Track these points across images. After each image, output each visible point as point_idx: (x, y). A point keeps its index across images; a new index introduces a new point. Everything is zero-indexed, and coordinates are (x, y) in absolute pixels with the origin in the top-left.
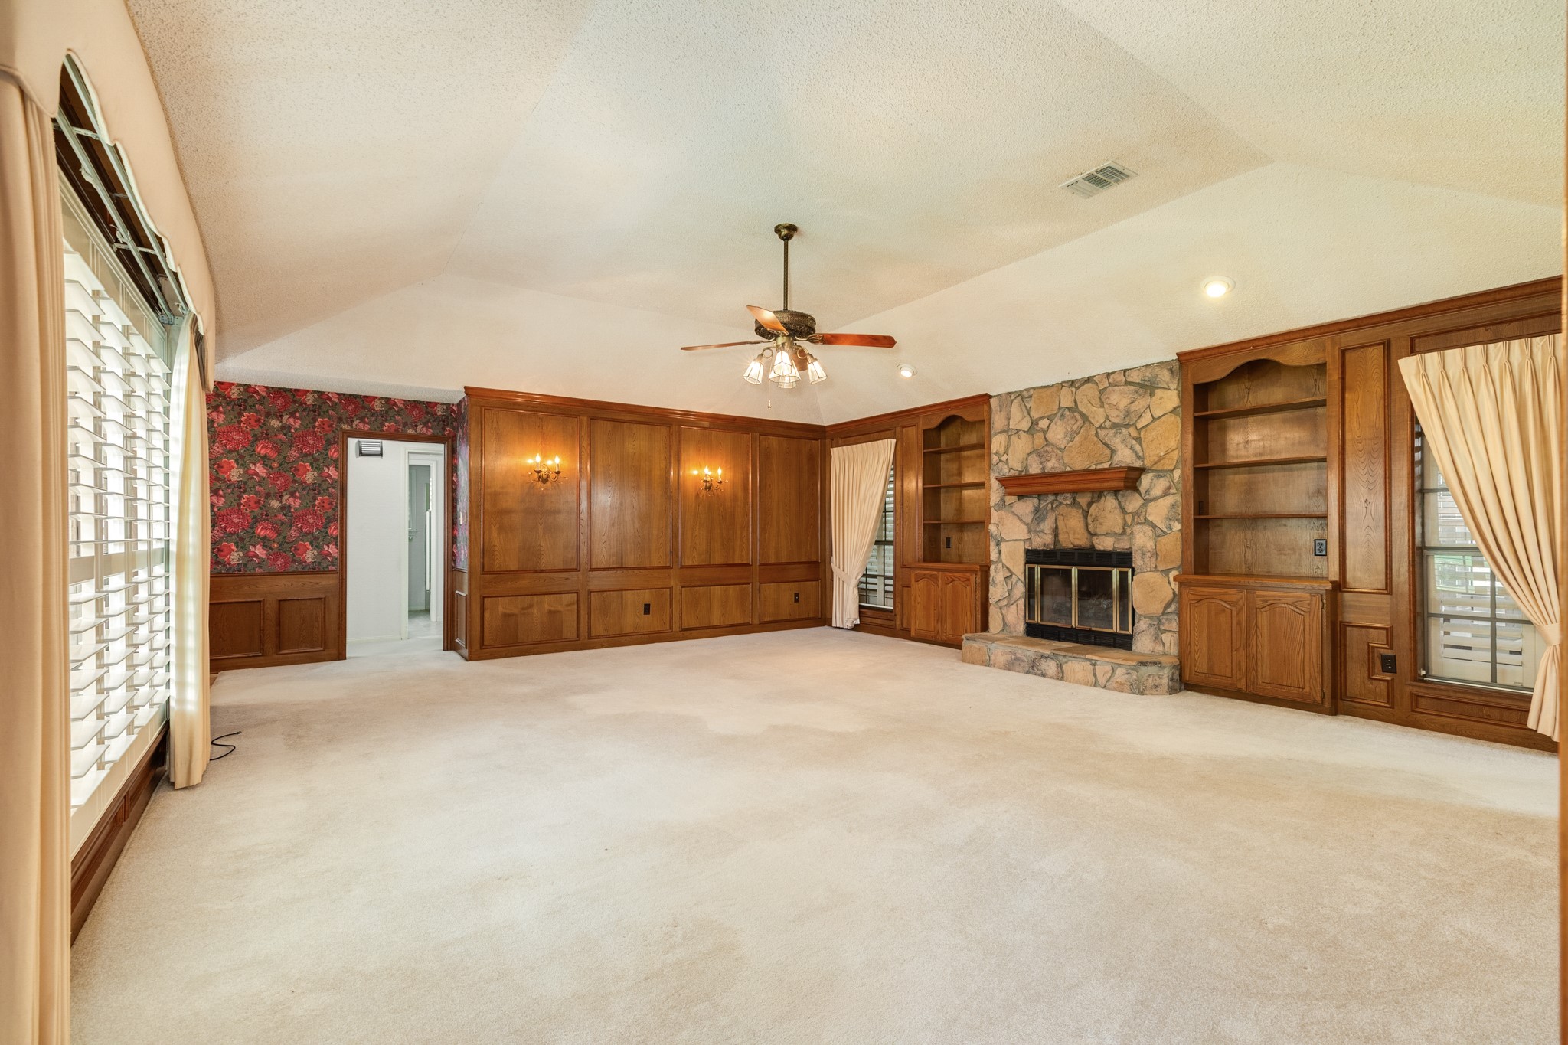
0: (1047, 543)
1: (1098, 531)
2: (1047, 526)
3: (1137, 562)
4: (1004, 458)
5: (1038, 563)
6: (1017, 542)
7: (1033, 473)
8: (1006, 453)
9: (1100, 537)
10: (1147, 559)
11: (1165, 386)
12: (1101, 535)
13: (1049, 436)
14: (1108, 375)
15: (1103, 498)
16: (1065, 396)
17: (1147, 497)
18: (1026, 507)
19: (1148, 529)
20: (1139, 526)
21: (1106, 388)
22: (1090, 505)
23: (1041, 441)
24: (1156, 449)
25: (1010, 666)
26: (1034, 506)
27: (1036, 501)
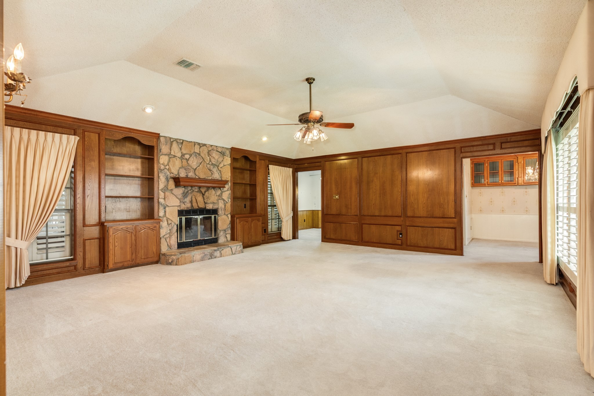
0: (188, 207)
1: (208, 202)
2: (188, 200)
3: (220, 212)
4: (167, 167)
5: (184, 216)
6: (174, 207)
7: (182, 176)
8: (168, 165)
9: (209, 204)
10: (222, 211)
11: (227, 156)
12: (209, 203)
13: (189, 162)
14: (211, 146)
15: (210, 190)
16: (197, 148)
17: (223, 190)
18: (179, 191)
19: (222, 201)
20: (220, 200)
21: (211, 150)
22: (205, 192)
23: (186, 163)
24: (226, 175)
25: (202, 259)
26: (183, 191)
27: (184, 189)
